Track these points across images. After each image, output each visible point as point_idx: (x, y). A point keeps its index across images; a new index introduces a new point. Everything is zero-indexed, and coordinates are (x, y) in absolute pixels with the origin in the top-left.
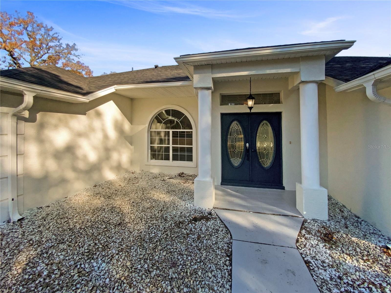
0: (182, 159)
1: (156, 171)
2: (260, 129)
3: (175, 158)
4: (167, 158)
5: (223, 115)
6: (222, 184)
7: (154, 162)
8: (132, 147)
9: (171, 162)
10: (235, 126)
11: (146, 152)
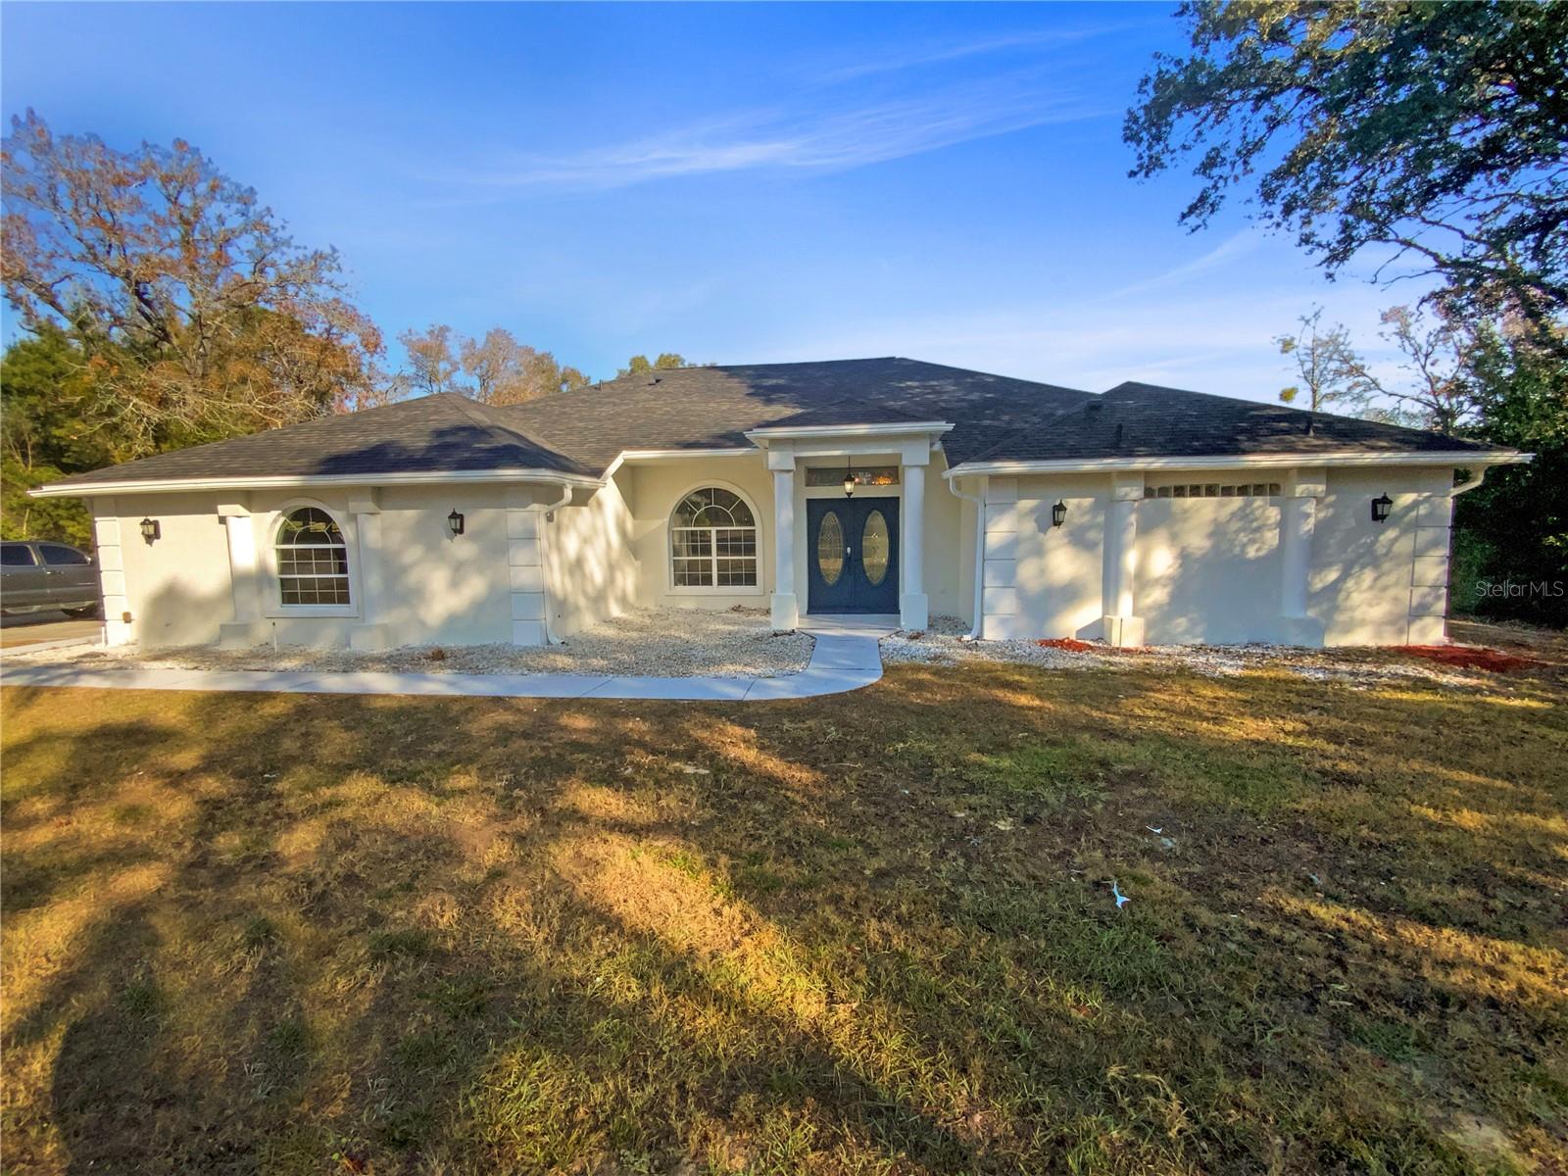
0: (737, 580)
1: (689, 605)
2: (870, 521)
3: (723, 580)
4: (707, 581)
5: (809, 501)
6: (809, 612)
7: (682, 589)
8: (638, 563)
9: (715, 588)
10: (831, 520)
11: (667, 572)
